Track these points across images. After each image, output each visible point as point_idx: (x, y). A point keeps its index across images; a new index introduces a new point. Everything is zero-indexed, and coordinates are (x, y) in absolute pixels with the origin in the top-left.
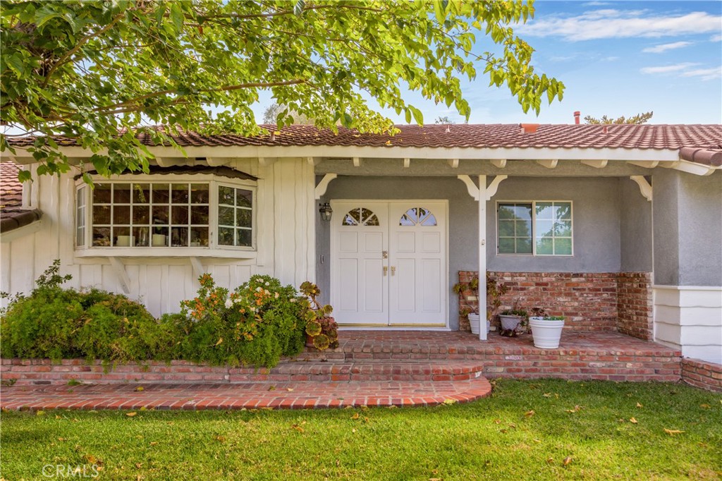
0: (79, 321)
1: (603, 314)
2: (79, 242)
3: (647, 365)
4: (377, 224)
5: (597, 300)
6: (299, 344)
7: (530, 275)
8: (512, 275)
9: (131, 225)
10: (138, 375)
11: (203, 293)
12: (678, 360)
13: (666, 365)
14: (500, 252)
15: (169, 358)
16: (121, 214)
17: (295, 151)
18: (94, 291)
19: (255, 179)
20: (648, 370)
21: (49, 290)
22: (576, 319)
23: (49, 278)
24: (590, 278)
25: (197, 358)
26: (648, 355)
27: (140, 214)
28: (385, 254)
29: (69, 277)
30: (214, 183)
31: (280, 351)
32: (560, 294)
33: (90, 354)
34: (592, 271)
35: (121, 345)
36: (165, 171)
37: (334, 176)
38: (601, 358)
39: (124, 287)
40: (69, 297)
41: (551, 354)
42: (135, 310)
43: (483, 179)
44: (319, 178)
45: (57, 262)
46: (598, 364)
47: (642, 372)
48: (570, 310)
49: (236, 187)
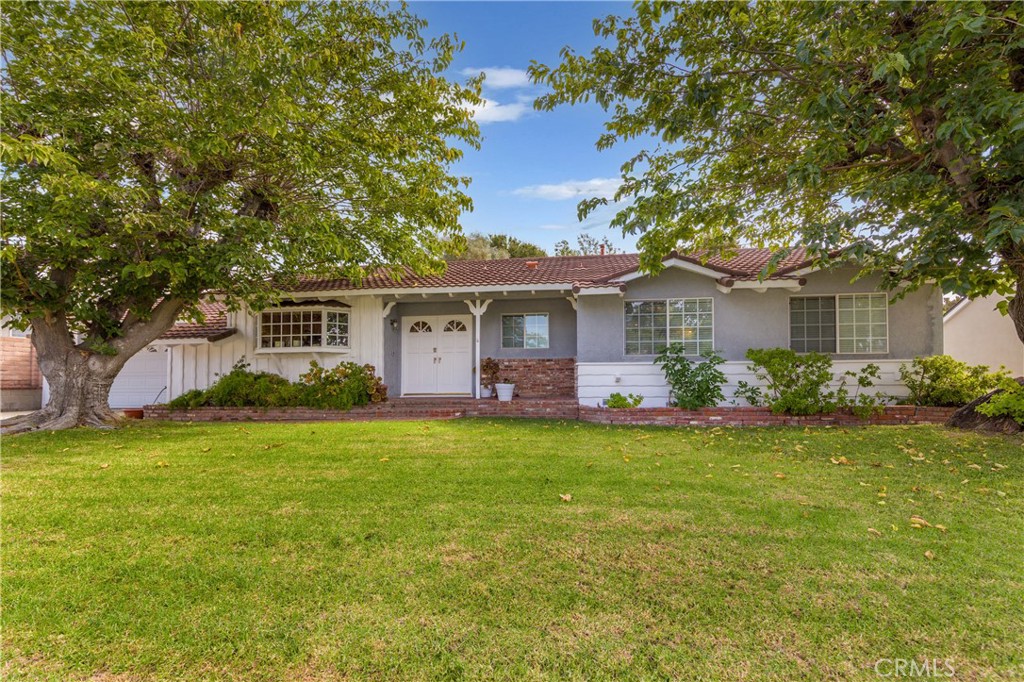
0: (251, 385)
1: (565, 385)
2: (255, 347)
3: (558, 410)
4: (430, 331)
5: (562, 375)
6: (365, 399)
7: (520, 361)
8: (509, 361)
9: (281, 336)
10: (281, 415)
11: (312, 370)
12: (576, 406)
13: (569, 409)
14: (504, 346)
15: (295, 406)
16: (277, 330)
17: (371, 292)
18: (263, 373)
19: (349, 307)
20: (559, 413)
21: (239, 371)
22: (548, 388)
23: (239, 365)
24: (557, 362)
25: (308, 405)
26: (559, 404)
27: (287, 329)
28: (435, 350)
29: (249, 365)
30: (325, 310)
31: (352, 402)
32: (538, 373)
33: (257, 403)
34: (560, 357)
35: (271, 398)
36: (298, 304)
37: (394, 303)
38: (532, 406)
39: (279, 370)
40: (247, 375)
41: (505, 404)
42: (283, 382)
43: (478, 302)
44: (385, 305)
45: (243, 357)
46: (531, 410)
47: (555, 414)
48: (545, 382)
49: (338, 312)
